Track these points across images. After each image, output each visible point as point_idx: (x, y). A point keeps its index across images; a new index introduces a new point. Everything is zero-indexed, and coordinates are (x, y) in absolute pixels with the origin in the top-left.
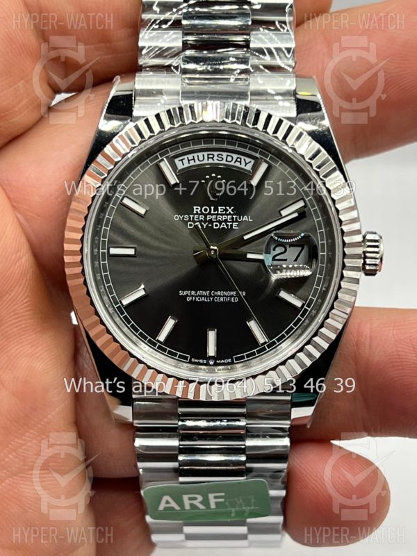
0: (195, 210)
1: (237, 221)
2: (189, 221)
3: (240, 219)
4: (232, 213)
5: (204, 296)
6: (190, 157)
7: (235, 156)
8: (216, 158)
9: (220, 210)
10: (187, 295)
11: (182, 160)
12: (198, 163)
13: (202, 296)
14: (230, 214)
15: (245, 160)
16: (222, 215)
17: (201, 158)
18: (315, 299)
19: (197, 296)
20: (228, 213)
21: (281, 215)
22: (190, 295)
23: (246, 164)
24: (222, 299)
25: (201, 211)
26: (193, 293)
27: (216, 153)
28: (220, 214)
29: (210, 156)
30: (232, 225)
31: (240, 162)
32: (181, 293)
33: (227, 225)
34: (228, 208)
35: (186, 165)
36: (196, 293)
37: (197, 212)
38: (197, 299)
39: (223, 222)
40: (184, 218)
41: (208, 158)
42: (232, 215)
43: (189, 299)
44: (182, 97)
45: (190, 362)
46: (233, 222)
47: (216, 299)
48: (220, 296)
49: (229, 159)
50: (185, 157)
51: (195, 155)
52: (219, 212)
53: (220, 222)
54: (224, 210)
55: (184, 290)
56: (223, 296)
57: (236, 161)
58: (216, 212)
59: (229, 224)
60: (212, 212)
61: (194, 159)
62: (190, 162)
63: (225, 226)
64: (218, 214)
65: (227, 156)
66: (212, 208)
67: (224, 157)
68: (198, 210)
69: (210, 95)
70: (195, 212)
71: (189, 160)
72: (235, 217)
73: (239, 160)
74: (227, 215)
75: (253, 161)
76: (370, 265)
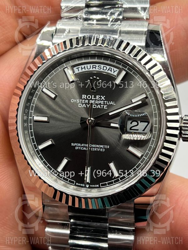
0: (83, 97)
1: (106, 104)
2: (79, 103)
3: (108, 103)
4: (104, 99)
5: (85, 147)
6: (83, 66)
7: (108, 67)
8: (97, 67)
9: (97, 97)
10: (76, 145)
11: (78, 68)
12: (87, 70)
13: (84, 147)
14: (103, 100)
15: (113, 69)
16: (98, 100)
17: (89, 68)
18: (150, 153)
19: (81, 147)
20: (102, 99)
21: (132, 102)
23: (114, 72)
24: (95, 150)
25: (86, 97)
26: (79, 145)
27: (97, 65)
28: (97, 100)
29: (94, 66)
30: (103, 107)
31: (111, 70)
32: (72, 144)
33: (101, 107)
34: (102, 96)
35: (80, 71)
36: (81, 145)
37: (84, 98)
38: (81, 149)
39: (98, 104)
40: (76, 101)
41: (93, 67)
42: (104, 100)
43: (77, 148)
44: (80, 32)
45: (75, 185)
46: (104, 104)
47: (92, 149)
48: (95, 148)
49: (105, 68)
50: (80, 66)
51: (86, 66)
52: (97, 99)
53: (97, 105)
54: (100, 98)
55: (74, 143)
56: (96, 148)
57: (109, 70)
58: (95, 99)
59: (102, 106)
60: (93, 98)
61: (85, 68)
62: (83, 69)
63: (100, 107)
64: (96, 100)
65: (104, 66)
66: (93, 96)
67: (102, 67)
68: (85, 97)
69: (96, 32)
70: (83, 98)
71: (82, 68)
72: (105, 102)
73: (110, 69)
74: (101, 100)
75: (118, 70)
76: (184, 134)
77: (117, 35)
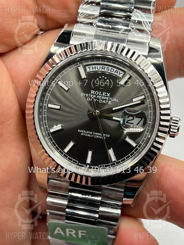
2: (88, 97)
3: (112, 100)
4: (109, 96)
5: (90, 134)
6: (94, 66)
7: (115, 69)
8: (106, 69)
9: (104, 94)
10: (82, 132)
11: (89, 67)
12: (97, 70)
13: (88, 134)
15: (119, 72)
16: (104, 96)
17: (99, 68)
18: (143, 144)
19: (86, 134)
20: (107, 96)
21: (133, 101)
22: (83, 132)
23: (120, 74)
24: (98, 137)
25: (94, 93)
26: (84, 132)
27: (106, 67)
30: (108, 102)
31: (117, 73)
32: (79, 131)
34: (108, 93)
35: (91, 70)
36: (86, 132)
38: (86, 135)
39: (104, 100)
40: (86, 95)
41: (102, 68)
43: (82, 134)
44: (94, 37)
45: (78, 165)
46: (109, 100)
47: (95, 136)
48: (97, 135)
50: (91, 66)
51: (96, 66)
54: (106, 94)
56: (99, 136)
57: (115, 72)
58: (102, 95)
60: (100, 94)
61: (95, 68)
62: (93, 69)
63: (105, 102)
65: (111, 69)
66: (100, 92)
68: (93, 93)
69: (107, 39)
70: (91, 93)
72: (110, 98)
73: (117, 71)
75: (123, 73)
76: (172, 132)
77: (125, 43)
